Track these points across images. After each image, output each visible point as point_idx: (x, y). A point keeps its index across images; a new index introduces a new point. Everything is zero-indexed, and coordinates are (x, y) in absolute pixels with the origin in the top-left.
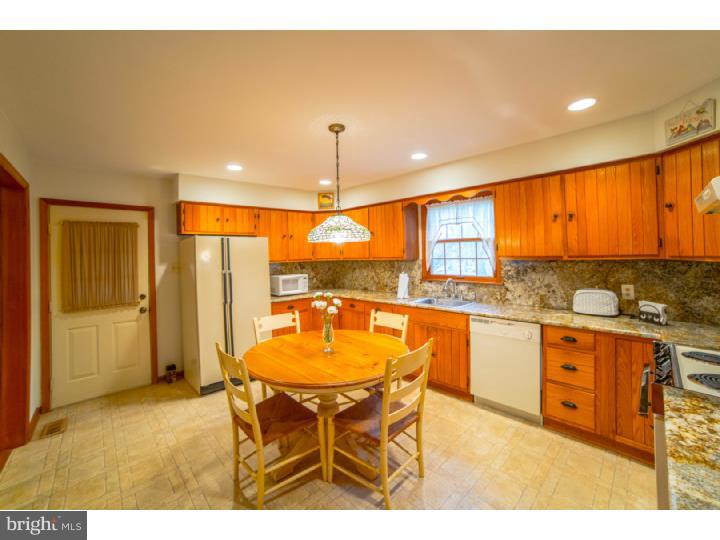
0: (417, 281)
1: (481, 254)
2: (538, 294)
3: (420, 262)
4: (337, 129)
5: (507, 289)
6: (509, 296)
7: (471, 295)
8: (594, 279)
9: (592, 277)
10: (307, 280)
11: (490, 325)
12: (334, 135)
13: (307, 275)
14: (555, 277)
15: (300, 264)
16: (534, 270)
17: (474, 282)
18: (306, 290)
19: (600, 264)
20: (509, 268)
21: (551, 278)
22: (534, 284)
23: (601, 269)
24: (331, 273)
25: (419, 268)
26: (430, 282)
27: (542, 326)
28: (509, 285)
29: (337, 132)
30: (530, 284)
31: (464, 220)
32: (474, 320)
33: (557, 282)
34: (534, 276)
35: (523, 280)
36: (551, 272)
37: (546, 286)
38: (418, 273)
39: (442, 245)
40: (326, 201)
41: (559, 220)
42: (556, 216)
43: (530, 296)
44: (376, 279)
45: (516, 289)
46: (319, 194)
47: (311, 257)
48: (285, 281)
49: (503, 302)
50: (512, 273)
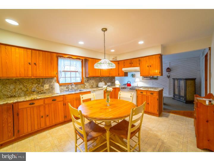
1: (77, 75)
2: (91, 85)
4: (104, 30)
5: (85, 85)
12: (103, 32)
16: (90, 80)
17: (76, 84)
20: (85, 79)
25: (55, 81)
28: (86, 84)
29: (104, 31)
31: (73, 65)
35: (88, 82)
36: (93, 80)
39: (64, 72)
49: (84, 88)
50: (86, 81)
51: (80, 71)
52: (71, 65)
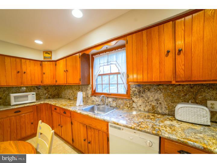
0: (89, 96)
1: (120, 81)
2: (151, 105)
3: (90, 86)
5: (133, 102)
6: (134, 105)
7: (114, 104)
8: (187, 97)
9: (186, 95)
10: (35, 95)
11: (121, 131)
13: (35, 93)
14: (162, 94)
15: (37, 87)
16: (149, 90)
17: (116, 97)
18: (35, 100)
19: (191, 87)
20: (134, 89)
21: (159, 95)
22: (148, 98)
23: (192, 90)
24: (56, 91)
25: (90, 89)
26: (95, 96)
27: (160, 138)
28: (134, 99)
30: (146, 99)
31: (111, 62)
32: (111, 126)
33: (162, 98)
34: (149, 94)
35: (142, 96)
36: (159, 92)
37: (155, 100)
38: (90, 92)
39: (101, 77)
40: (47, 55)
41: (170, 54)
42: (168, 52)
43: (146, 106)
44: (73, 94)
45: (138, 101)
46: (44, 52)
47: (40, 83)
48: (15, 97)
49: (131, 109)
50: (136, 92)
51: (124, 71)
52: (109, 63)
